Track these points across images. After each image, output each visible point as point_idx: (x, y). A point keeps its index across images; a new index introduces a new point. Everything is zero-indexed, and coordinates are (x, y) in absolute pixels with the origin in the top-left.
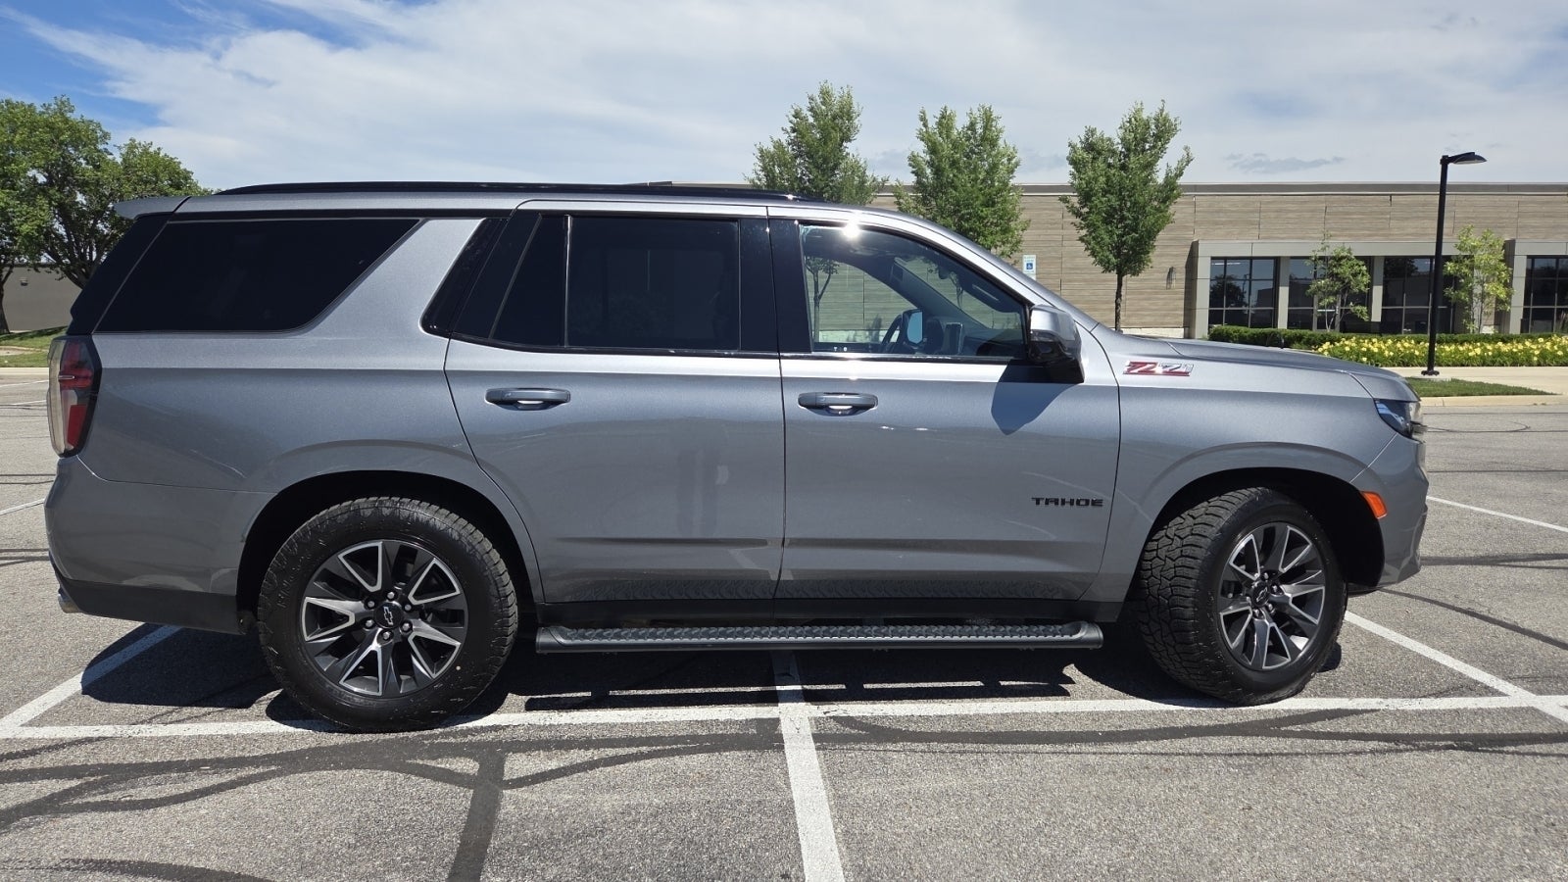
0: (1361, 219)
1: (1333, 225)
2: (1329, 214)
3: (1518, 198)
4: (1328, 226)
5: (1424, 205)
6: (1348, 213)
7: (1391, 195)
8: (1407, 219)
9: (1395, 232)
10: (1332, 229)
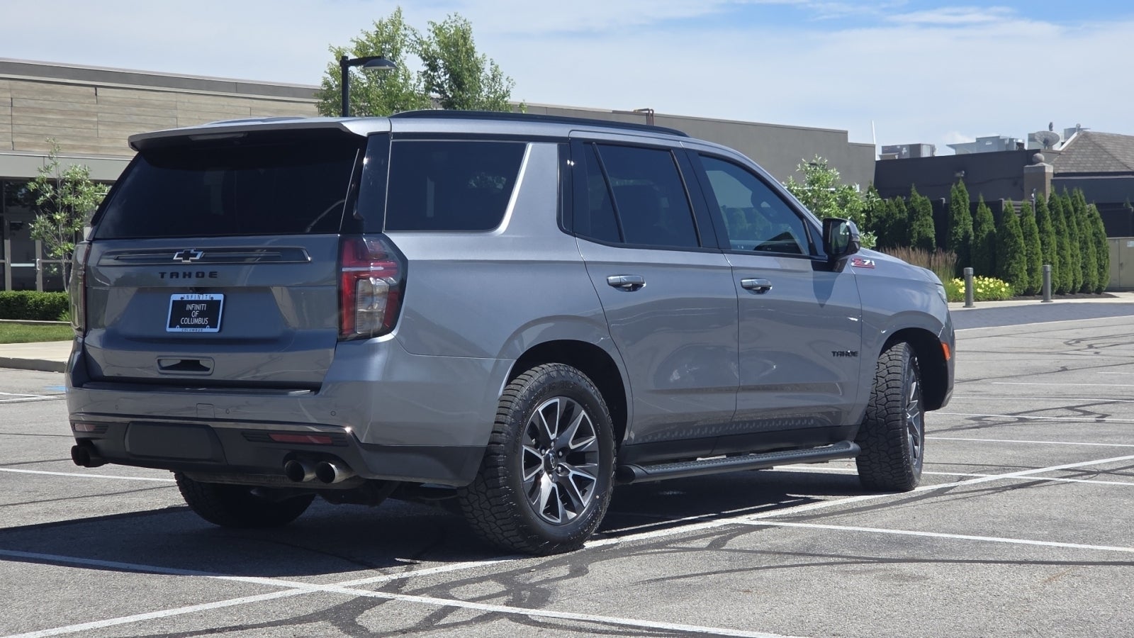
0: (59, 121)
1: (24, 128)
2: (18, 110)
3: (248, 103)
4: (16, 129)
5: (138, 106)
6: (42, 111)
7: (96, 87)
8: (120, 124)
9: (106, 143)
10: (21, 134)
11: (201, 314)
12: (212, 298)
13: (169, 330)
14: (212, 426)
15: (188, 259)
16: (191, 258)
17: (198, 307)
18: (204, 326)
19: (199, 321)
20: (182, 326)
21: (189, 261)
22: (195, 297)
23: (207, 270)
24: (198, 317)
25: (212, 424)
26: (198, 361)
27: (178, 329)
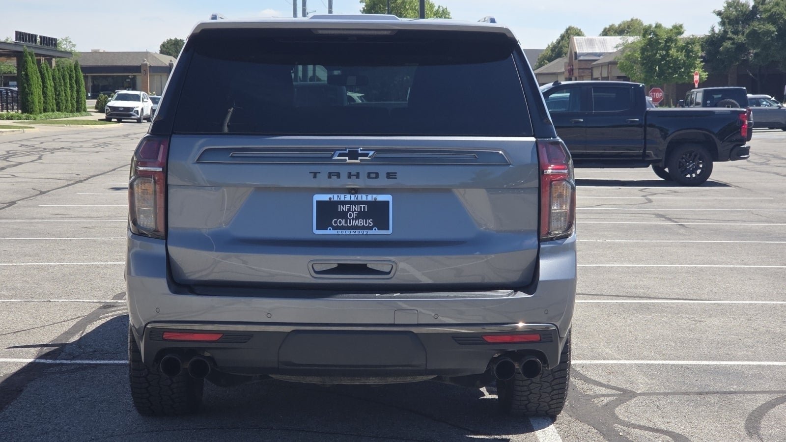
11: (361, 215)
12: (375, 199)
13: (316, 232)
14: (415, 332)
15: (358, 159)
16: (359, 158)
17: (357, 208)
18: (371, 228)
19: (361, 222)
20: (334, 228)
21: (359, 161)
22: (349, 197)
23: (383, 170)
24: (357, 218)
25: (415, 330)
26: (366, 265)
27: (329, 232)
